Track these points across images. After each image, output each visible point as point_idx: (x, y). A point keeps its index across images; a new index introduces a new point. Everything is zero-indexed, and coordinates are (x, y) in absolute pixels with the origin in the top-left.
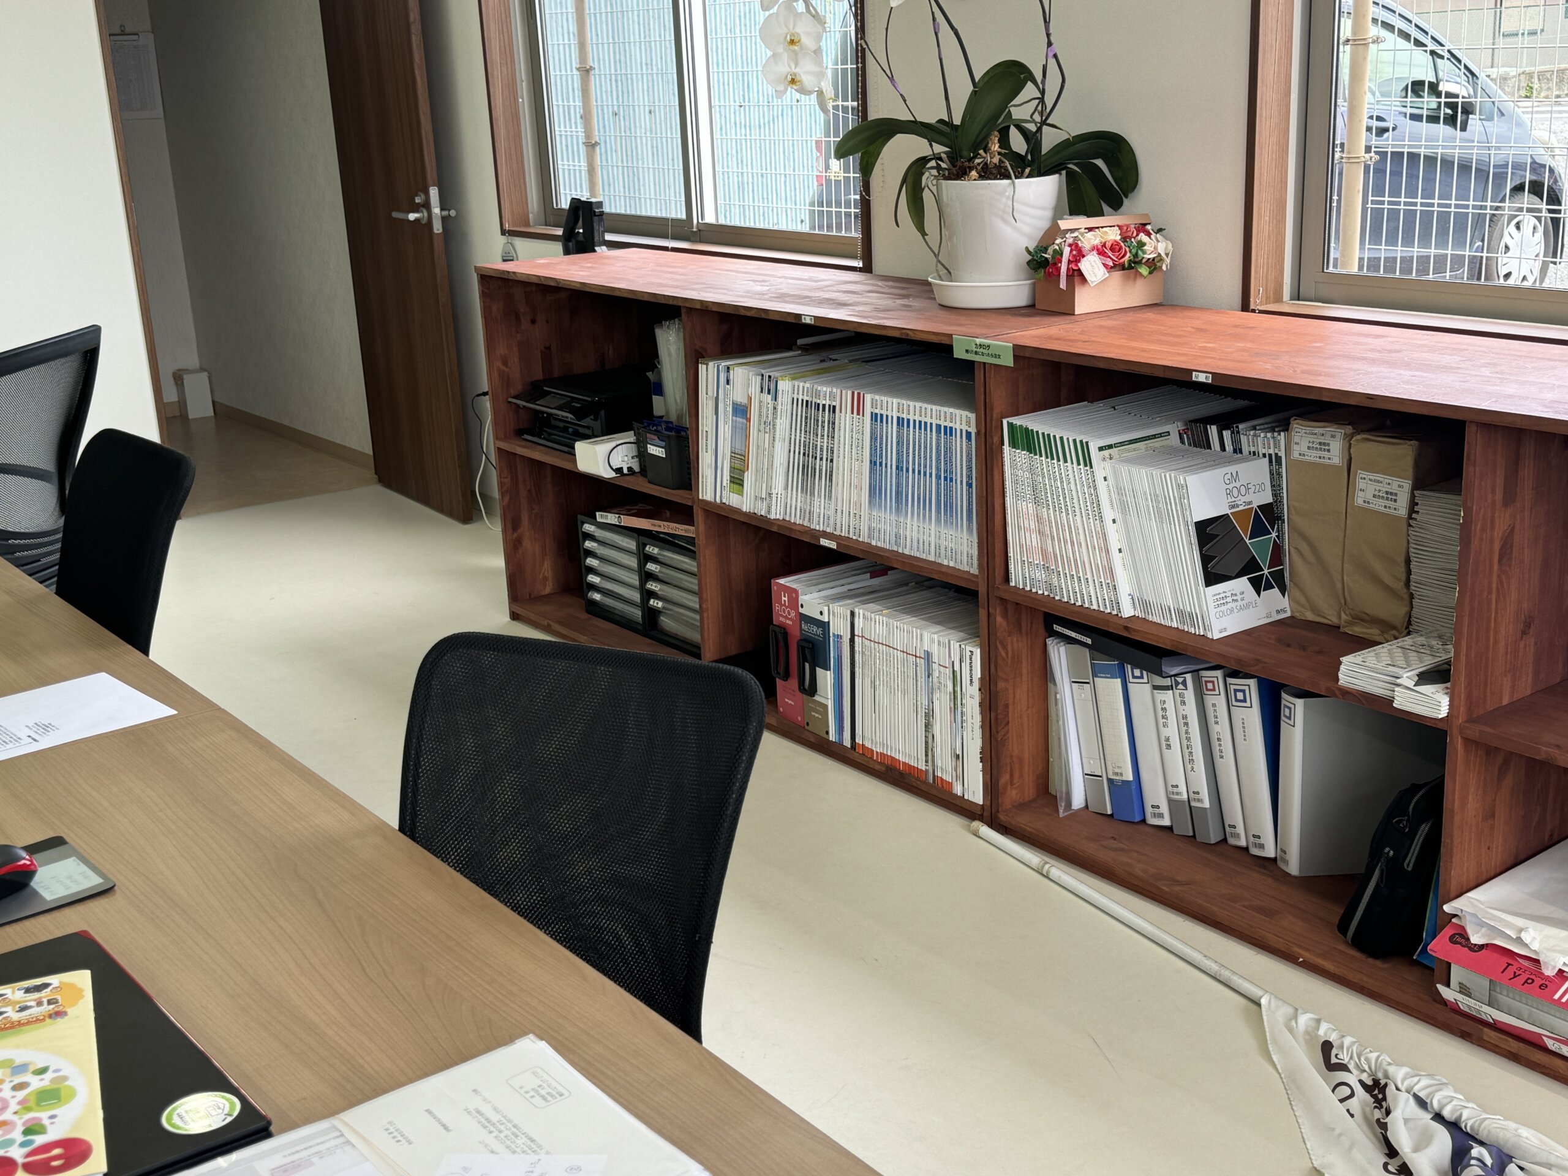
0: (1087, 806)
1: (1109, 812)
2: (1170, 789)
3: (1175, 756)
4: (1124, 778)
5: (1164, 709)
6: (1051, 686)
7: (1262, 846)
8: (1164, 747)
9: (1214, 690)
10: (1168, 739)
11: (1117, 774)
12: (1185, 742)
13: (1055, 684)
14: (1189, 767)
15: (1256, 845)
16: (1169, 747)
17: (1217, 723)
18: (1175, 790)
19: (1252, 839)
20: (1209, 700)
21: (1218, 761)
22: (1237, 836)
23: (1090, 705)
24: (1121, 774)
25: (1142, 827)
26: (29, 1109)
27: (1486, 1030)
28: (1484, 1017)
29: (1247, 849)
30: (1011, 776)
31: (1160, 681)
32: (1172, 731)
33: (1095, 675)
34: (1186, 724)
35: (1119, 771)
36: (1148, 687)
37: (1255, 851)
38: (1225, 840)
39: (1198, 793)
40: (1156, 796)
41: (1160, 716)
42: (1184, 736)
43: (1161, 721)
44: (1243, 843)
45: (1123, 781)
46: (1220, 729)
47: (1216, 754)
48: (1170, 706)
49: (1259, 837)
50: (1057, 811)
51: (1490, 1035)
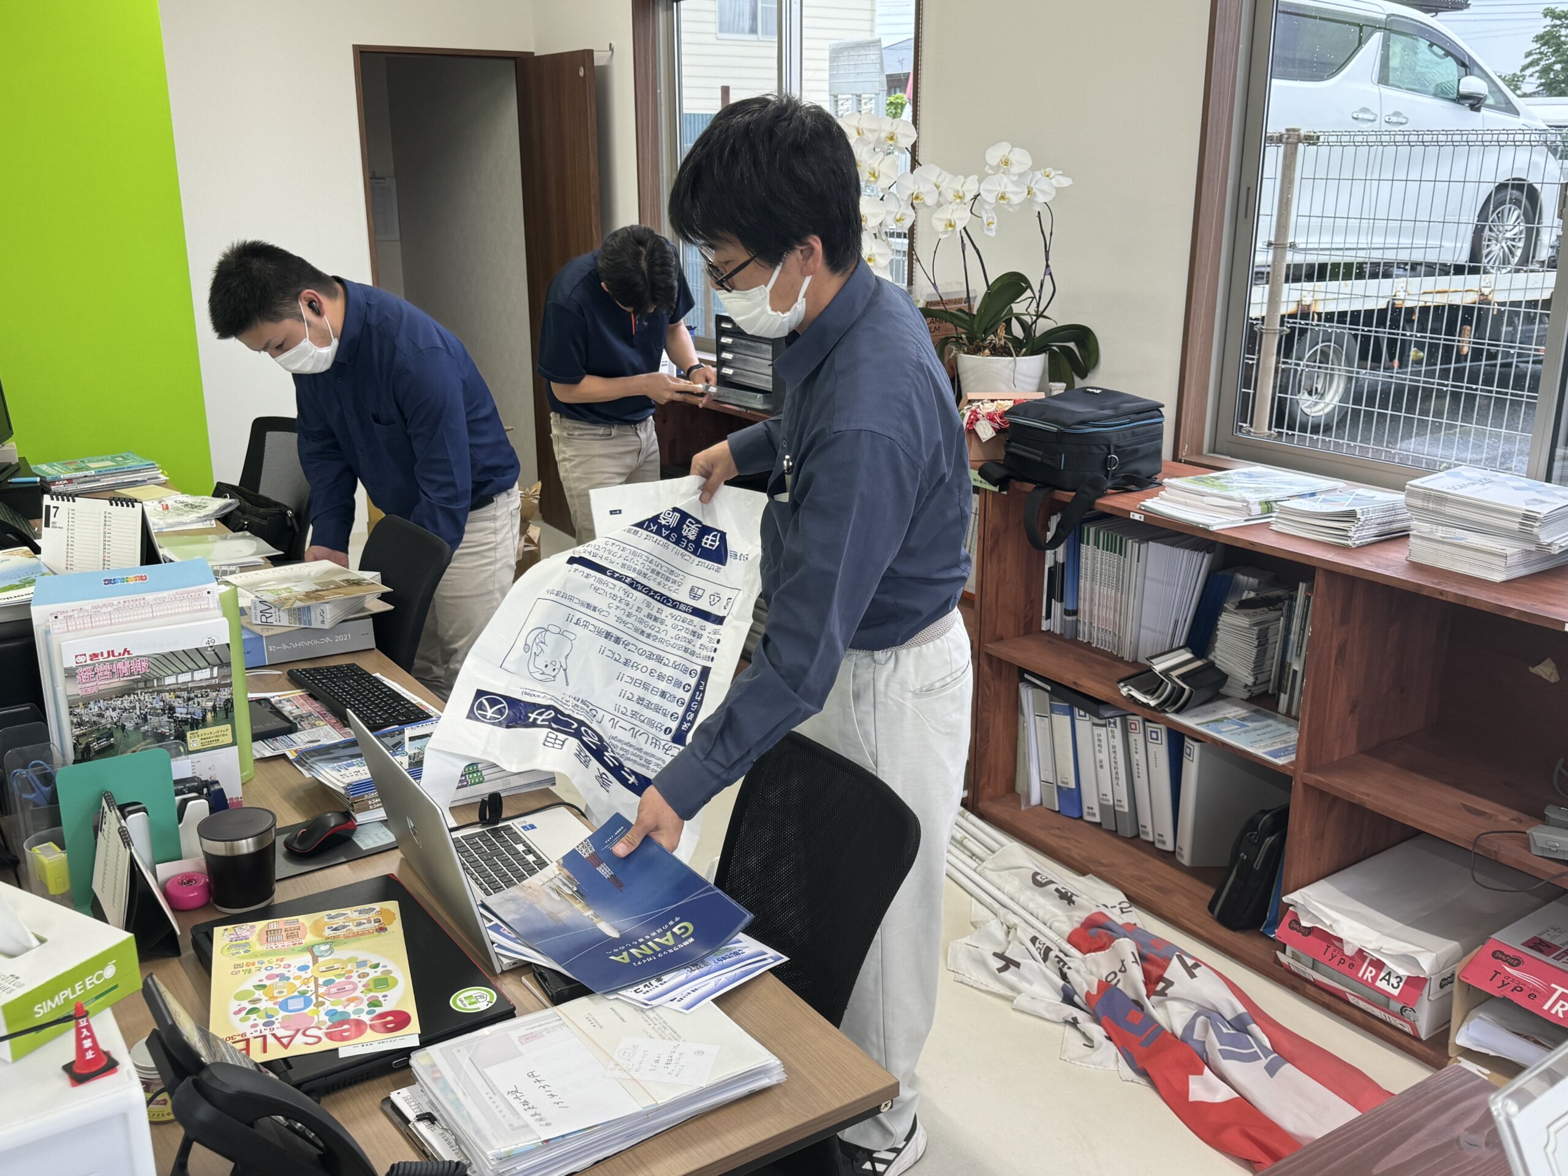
0: (1041, 803)
1: (1057, 809)
2: (1101, 796)
3: (1105, 774)
4: (1069, 786)
5: (1100, 740)
6: (1021, 717)
7: (1164, 843)
8: (1098, 766)
9: (1136, 729)
10: (1101, 761)
11: (1063, 783)
12: (1113, 765)
13: (1023, 715)
14: (1115, 782)
15: (1160, 841)
16: (1102, 767)
17: (1137, 753)
18: (1105, 797)
19: (1157, 837)
20: (1133, 737)
21: (1136, 780)
22: (1147, 833)
23: (1048, 732)
24: (1067, 783)
25: (1080, 822)
26: (370, 990)
27: (1308, 986)
28: (1307, 977)
29: (1153, 843)
30: (989, 778)
31: (1097, 721)
32: (1103, 756)
33: (1052, 712)
34: (1115, 752)
35: (1065, 780)
36: (1089, 724)
37: (1159, 845)
38: (1138, 835)
39: (1120, 801)
40: (1090, 800)
41: (1097, 745)
42: (1113, 760)
43: (1097, 748)
44: (1151, 839)
45: (1068, 789)
46: (1138, 757)
47: (1135, 775)
48: (1103, 738)
49: (1162, 836)
50: (1020, 806)
51: (1310, 989)
